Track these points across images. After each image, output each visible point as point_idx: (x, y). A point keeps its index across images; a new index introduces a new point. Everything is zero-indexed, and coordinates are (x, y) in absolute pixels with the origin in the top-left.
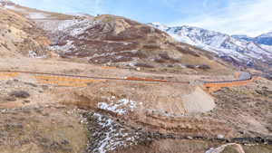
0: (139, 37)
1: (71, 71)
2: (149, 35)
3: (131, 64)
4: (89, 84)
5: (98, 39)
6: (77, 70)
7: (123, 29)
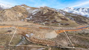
0: (50, 15)
1: (26, 25)
2: (53, 14)
3: (44, 23)
4: (27, 29)
5: (38, 16)
6: (27, 25)
7: (46, 12)
